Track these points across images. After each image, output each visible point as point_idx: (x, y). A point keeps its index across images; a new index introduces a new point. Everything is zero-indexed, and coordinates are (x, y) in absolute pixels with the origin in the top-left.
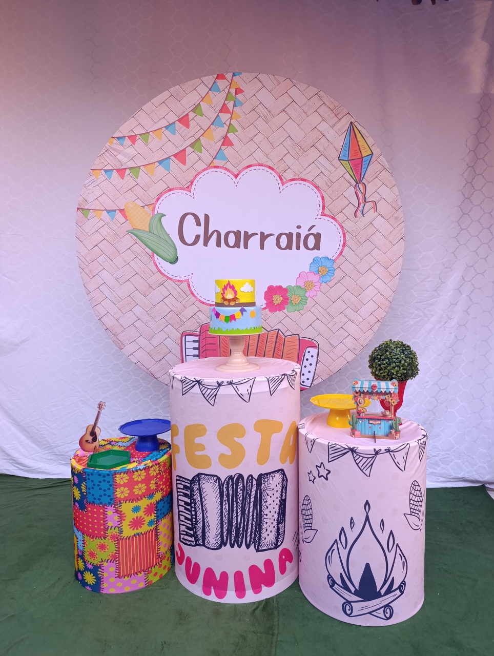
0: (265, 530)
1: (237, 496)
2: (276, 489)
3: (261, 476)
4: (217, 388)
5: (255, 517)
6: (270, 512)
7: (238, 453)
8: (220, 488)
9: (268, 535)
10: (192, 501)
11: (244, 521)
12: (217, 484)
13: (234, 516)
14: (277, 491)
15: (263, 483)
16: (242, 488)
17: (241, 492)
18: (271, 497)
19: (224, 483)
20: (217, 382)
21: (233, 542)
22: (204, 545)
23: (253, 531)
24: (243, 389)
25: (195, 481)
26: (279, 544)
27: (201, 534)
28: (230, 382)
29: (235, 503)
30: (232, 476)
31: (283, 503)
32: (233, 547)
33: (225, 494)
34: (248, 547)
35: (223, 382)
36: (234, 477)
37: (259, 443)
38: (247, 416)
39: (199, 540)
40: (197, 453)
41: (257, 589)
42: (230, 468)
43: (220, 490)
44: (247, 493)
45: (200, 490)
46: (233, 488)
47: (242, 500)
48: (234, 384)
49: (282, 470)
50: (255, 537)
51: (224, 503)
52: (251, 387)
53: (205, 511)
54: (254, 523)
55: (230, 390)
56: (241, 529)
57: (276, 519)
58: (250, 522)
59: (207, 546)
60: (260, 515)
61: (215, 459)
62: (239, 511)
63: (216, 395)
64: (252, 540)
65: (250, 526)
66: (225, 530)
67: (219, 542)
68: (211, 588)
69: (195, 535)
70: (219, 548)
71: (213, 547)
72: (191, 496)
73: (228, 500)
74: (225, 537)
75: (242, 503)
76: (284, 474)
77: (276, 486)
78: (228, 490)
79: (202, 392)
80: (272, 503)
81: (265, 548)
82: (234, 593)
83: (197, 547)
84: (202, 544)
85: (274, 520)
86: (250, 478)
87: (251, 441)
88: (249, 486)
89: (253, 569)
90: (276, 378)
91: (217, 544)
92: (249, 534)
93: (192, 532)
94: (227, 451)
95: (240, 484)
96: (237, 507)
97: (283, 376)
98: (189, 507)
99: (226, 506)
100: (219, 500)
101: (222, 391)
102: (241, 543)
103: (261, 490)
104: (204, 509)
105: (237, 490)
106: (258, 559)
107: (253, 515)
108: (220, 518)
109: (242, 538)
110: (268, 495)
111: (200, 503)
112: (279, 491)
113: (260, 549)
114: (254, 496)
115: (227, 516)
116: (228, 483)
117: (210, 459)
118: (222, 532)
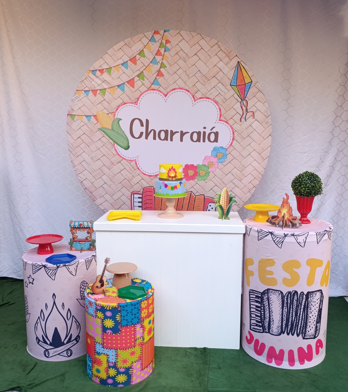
0: (309, 326)
1: (293, 304)
3: (308, 293)
4: (283, 238)
5: (303, 318)
6: (313, 315)
7: (296, 278)
8: (282, 298)
9: (311, 329)
10: (262, 305)
11: (297, 320)
12: (281, 296)
13: (290, 316)
14: (317, 303)
15: (309, 297)
16: (296, 299)
17: (296, 302)
18: (313, 306)
19: (285, 295)
20: (284, 234)
21: (288, 332)
22: (269, 332)
23: (302, 326)
24: (301, 239)
25: (265, 293)
26: (316, 336)
27: (267, 326)
28: (293, 234)
29: (291, 308)
30: (290, 292)
31: (320, 311)
32: (289, 335)
33: (285, 302)
34: (298, 335)
35: (288, 234)
36: (292, 292)
37: (309, 273)
38: (302, 256)
39: (266, 329)
40: (268, 276)
41: (302, 362)
42: (289, 286)
43: (282, 301)
44: (299, 303)
45: (268, 299)
47: (296, 307)
48: (295, 236)
49: (321, 290)
50: (302, 330)
51: (284, 308)
52: (306, 238)
54: (303, 321)
55: (292, 239)
56: (294, 325)
57: (316, 320)
58: (300, 321)
59: (271, 333)
60: (307, 317)
61: (280, 281)
62: (294, 313)
63: (283, 242)
65: (300, 323)
66: (284, 324)
67: (280, 331)
68: (272, 359)
69: (263, 326)
70: (280, 334)
71: (275, 334)
72: (262, 302)
73: (287, 306)
74: (284, 329)
75: (296, 309)
76: (322, 293)
77: (317, 300)
78: (287, 300)
79: (273, 239)
80: (314, 310)
81: (308, 337)
82: (287, 363)
83: (264, 333)
84: (267, 331)
86: (302, 293)
87: (304, 271)
88: (301, 298)
89: (300, 350)
90: (322, 233)
91: (278, 332)
92: (299, 328)
93: (260, 324)
94: (288, 276)
95: (295, 297)
96: (292, 310)
97: (326, 232)
98: (260, 309)
99: (285, 310)
100: (281, 306)
101: (287, 239)
102: (294, 333)
103: (308, 301)
104: (271, 311)
105: (293, 301)
106: (304, 344)
108: (281, 317)
109: (295, 330)
111: (268, 307)
112: (319, 303)
113: (305, 338)
114: (303, 305)
115: (286, 316)
116: (288, 296)
117: (277, 281)
118: (282, 325)
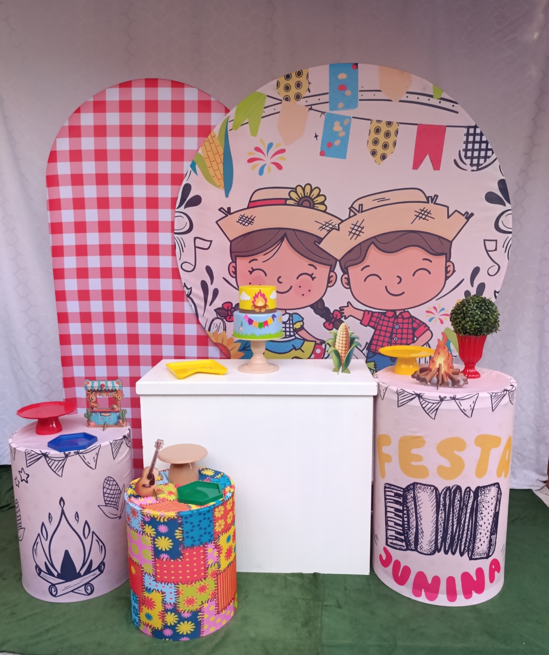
0: (478, 540)
1: (453, 506)
2: (491, 501)
3: (478, 488)
4: (438, 403)
5: (470, 527)
6: (485, 523)
7: (458, 466)
8: (436, 498)
9: (481, 545)
10: (405, 508)
11: (459, 531)
12: (434, 494)
13: (450, 525)
14: (492, 504)
15: (480, 495)
16: (459, 499)
17: (458, 502)
18: (486, 509)
19: (441, 493)
20: (440, 397)
21: (447, 549)
22: (416, 550)
23: (468, 540)
24: (466, 405)
25: (409, 490)
26: (490, 554)
27: (413, 540)
28: (454, 397)
29: (451, 512)
30: (449, 487)
31: (496, 515)
32: (447, 554)
33: (441, 503)
34: (462, 554)
35: (446, 397)
36: (452, 488)
37: (479, 458)
38: (468, 431)
39: (411, 545)
40: (414, 463)
41: (467, 594)
42: (448, 479)
43: (437, 500)
44: (464, 504)
45: (414, 498)
46: (450, 499)
47: (459, 510)
48: (457, 399)
49: (498, 484)
50: (469, 546)
51: (440, 512)
52: (475, 403)
53: (420, 519)
54: (469, 533)
55: (453, 405)
56: (456, 538)
57: (489, 530)
58: (465, 531)
59: (420, 551)
60: (476, 525)
61: (433, 470)
62: (455, 520)
64: (466, 548)
65: (465, 535)
66: (439, 537)
67: (433, 548)
68: (421, 591)
69: (407, 541)
70: (433, 553)
71: (426, 553)
72: (404, 503)
73: (445, 510)
74: (439, 544)
75: (458, 514)
76: (499, 488)
77: (492, 498)
78: (444, 500)
79: (422, 405)
80: (487, 514)
81: (478, 557)
82: (445, 596)
83: (408, 551)
84: (414, 548)
85: (488, 531)
86: (468, 490)
87: (471, 455)
88: (466, 497)
89: (465, 576)
90: (499, 394)
91: (430, 550)
92: (463, 543)
93: (403, 537)
94: (446, 463)
95: (457, 495)
96: (453, 516)
97: (505, 392)
98: (401, 514)
99: (442, 515)
100: (435, 509)
101: (444, 405)
102: (456, 551)
103: (477, 501)
104: (418, 517)
105: (455, 501)
106: (471, 567)
107: (468, 525)
108: (435, 526)
109: (457, 546)
110: (483, 507)
111: (414, 510)
112: (494, 504)
113: (473, 557)
114: (470, 507)
115: (442, 525)
116: (445, 494)
117: (427, 470)
118: (436, 539)
